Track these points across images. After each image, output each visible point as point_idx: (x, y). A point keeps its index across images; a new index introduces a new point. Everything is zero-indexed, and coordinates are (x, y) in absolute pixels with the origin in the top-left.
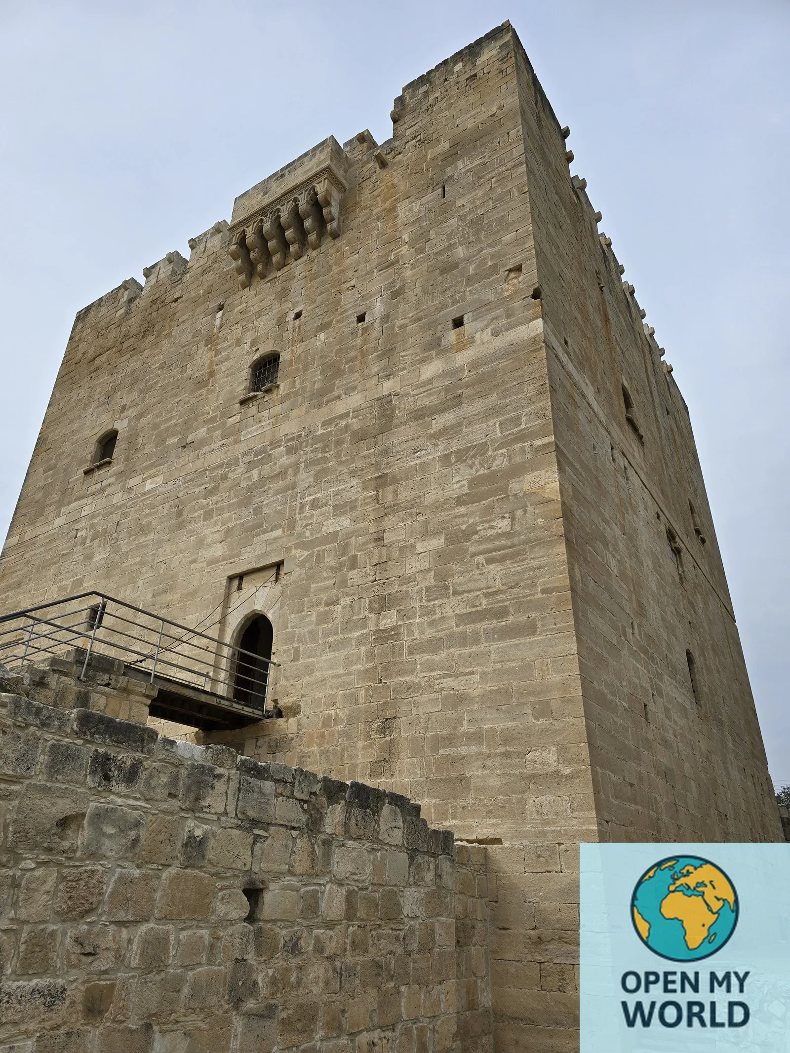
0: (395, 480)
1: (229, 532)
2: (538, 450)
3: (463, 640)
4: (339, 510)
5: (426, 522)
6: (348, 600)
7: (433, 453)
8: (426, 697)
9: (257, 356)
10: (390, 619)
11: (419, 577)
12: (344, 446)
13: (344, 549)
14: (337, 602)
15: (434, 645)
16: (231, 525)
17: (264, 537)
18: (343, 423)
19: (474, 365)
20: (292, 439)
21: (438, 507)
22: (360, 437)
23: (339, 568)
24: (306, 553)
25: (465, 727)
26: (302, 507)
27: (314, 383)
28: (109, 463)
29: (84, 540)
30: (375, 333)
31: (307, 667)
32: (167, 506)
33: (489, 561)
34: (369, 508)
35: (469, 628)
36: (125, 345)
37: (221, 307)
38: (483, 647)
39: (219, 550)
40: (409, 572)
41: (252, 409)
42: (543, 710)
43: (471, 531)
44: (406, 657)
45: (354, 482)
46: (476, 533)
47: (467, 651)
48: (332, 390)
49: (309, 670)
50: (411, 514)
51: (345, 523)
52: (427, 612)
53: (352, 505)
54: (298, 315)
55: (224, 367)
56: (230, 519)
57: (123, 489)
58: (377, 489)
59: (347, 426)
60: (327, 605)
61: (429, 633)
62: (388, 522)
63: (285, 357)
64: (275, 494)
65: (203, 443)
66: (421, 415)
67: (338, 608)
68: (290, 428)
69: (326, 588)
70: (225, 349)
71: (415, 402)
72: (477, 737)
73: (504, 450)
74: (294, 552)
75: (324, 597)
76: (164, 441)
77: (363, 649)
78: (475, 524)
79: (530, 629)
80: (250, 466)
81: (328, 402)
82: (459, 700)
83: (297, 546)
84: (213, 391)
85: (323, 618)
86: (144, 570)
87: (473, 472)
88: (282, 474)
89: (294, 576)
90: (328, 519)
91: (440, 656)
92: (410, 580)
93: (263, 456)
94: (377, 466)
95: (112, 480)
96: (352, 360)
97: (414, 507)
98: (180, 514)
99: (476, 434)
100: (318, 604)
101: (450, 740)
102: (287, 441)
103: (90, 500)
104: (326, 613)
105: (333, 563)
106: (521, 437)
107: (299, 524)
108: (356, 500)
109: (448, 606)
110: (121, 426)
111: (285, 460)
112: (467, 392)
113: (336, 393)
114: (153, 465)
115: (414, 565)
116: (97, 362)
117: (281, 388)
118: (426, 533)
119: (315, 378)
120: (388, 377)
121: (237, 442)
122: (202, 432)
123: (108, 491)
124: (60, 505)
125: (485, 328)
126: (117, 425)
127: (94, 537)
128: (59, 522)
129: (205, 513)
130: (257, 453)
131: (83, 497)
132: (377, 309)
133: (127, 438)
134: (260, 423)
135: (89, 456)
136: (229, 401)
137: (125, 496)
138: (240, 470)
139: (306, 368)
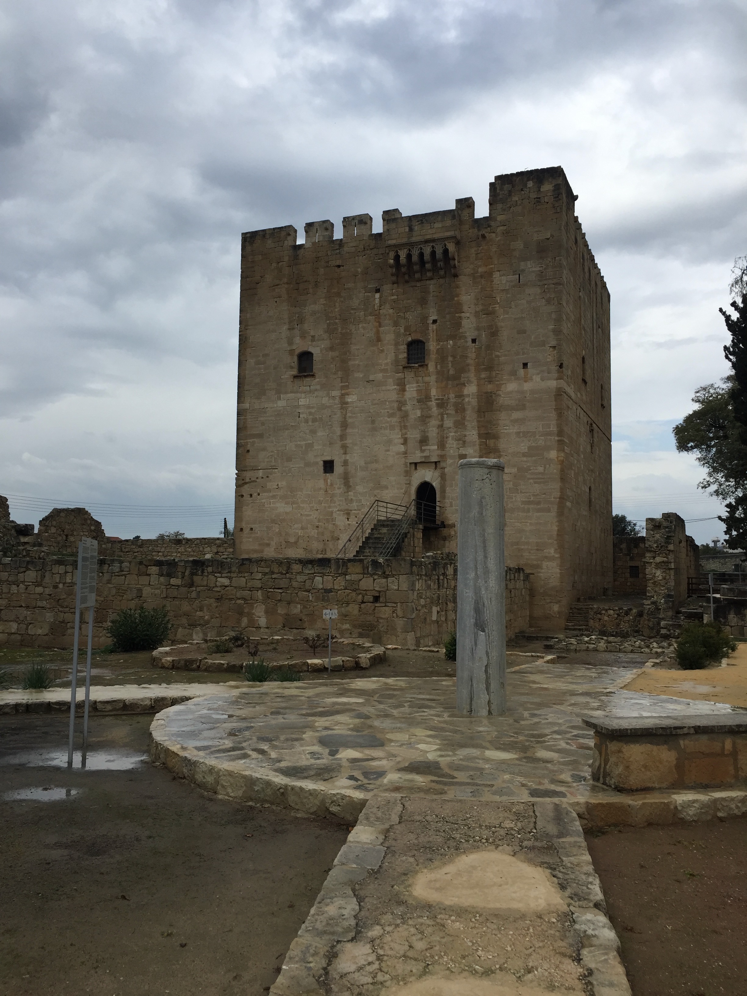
0: (495, 437)
3: (524, 510)
7: (512, 429)
8: (509, 528)
9: (410, 339)
17: (428, 448)
19: (532, 392)
28: (313, 375)
29: (307, 421)
30: (482, 353)
32: (363, 415)
33: (535, 483)
34: (482, 447)
35: (526, 507)
37: (378, 291)
38: (531, 514)
39: (401, 448)
41: (411, 374)
45: (474, 432)
46: (530, 470)
47: (525, 514)
48: (460, 379)
51: (470, 451)
53: (474, 444)
54: (435, 322)
55: (388, 337)
57: (328, 395)
58: (486, 439)
63: (428, 346)
65: (380, 383)
70: (387, 325)
72: (527, 543)
73: (543, 438)
76: (352, 373)
78: (530, 466)
79: (547, 510)
82: (520, 531)
86: (356, 448)
87: (530, 443)
89: (446, 470)
90: (461, 447)
91: (515, 515)
93: (422, 404)
94: (487, 428)
95: (318, 387)
96: (471, 365)
97: (503, 452)
98: (373, 422)
99: (532, 426)
101: (518, 543)
102: (435, 400)
103: (303, 395)
107: (447, 446)
108: (476, 441)
109: (518, 497)
110: (315, 351)
112: (528, 404)
113: (462, 381)
114: (348, 387)
117: (429, 366)
118: (509, 465)
121: (404, 390)
122: (380, 376)
123: (316, 393)
124: (279, 392)
125: (538, 374)
126: (311, 350)
127: (314, 420)
128: (281, 404)
129: (390, 426)
130: (418, 401)
131: (297, 392)
132: (483, 339)
133: (322, 361)
134: (418, 384)
135: (294, 365)
136: (395, 362)
137: (331, 401)
138: (408, 407)
139: (443, 359)
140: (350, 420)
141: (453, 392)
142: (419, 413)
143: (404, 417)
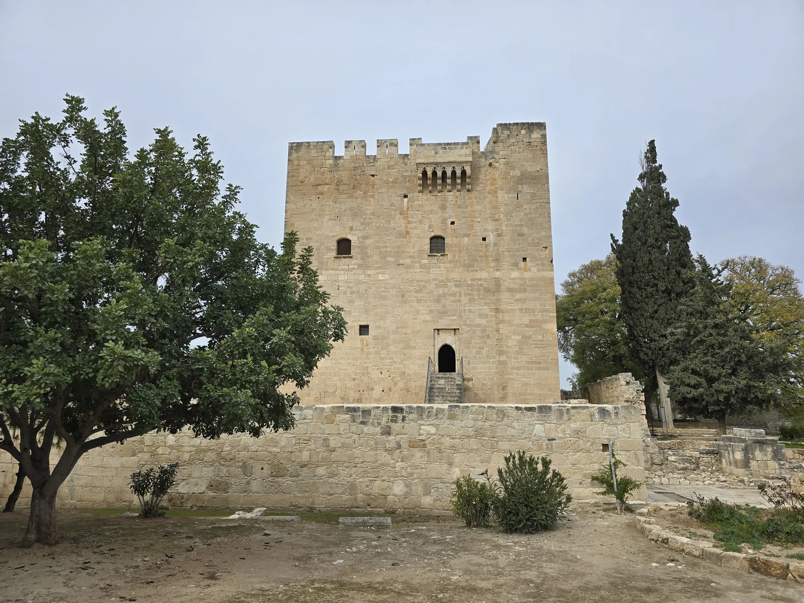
0: (503, 312)
1: (431, 311)
2: (551, 317)
3: (528, 369)
4: (481, 316)
5: (515, 330)
6: (487, 349)
7: (517, 306)
8: (516, 382)
9: (433, 234)
10: (503, 358)
11: (513, 347)
12: (481, 292)
13: (484, 331)
14: (483, 348)
15: (519, 368)
16: (432, 308)
17: (449, 318)
18: (480, 282)
19: (531, 279)
20: (457, 281)
21: (519, 325)
22: (487, 290)
23: (483, 337)
24: (468, 328)
25: (529, 391)
26: (465, 310)
27: (465, 260)
28: (351, 257)
29: (345, 293)
30: (491, 248)
31: (474, 367)
32: (394, 290)
33: (536, 347)
34: (493, 319)
35: (530, 366)
38: (534, 371)
39: (428, 318)
40: (509, 345)
41: (434, 260)
42: (550, 390)
43: (529, 337)
44: (509, 370)
45: (486, 307)
47: (529, 371)
48: (473, 267)
49: (475, 368)
50: (509, 326)
51: (483, 321)
52: (516, 358)
53: (486, 316)
54: (453, 223)
55: (415, 232)
56: (431, 306)
57: (364, 273)
58: (496, 313)
59: (481, 284)
60: (479, 348)
61: (517, 365)
62: (501, 326)
63: (447, 241)
64: (453, 301)
65: (408, 267)
66: (510, 290)
67: (484, 351)
68: (455, 275)
69: (478, 343)
70: (413, 222)
71: (509, 285)
72: (532, 394)
73: (540, 313)
74: (463, 327)
75: (478, 346)
76: (385, 257)
77: (494, 365)
78: (531, 335)
79: (548, 369)
80: (437, 286)
81: (472, 271)
82: (526, 384)
83: (464, 325)
84: (410, 242)
85: (478, 353)
87: (530, 317)
88: (454, 294)
89: (465, 335)
90: (476, 318)
91: (521, 372)
92: (509, 347)
93: (443, 284)
94: (496, 304)
96: (482, 257)
97: (510, 323)
98: (403, 296)
99: (531, 305)
100: (476, 347)
101: (525, 394)
102: (454, 281)
103: (342, 272)
104: (479, 351)
105: (480, 335)
106: (546, 311)
107: (464, 317)
108: (488, 314)
109: (523, 358)
110: (353, 239)
112: (528, 288)
113: (475, 268)
114: (380, 268)
115: (511, 343)
116: (320, 188)
118: (515, 333)
119: (465, 258)
120: (498, 270)
121: (429, 273)
122: (408, 261)
123: (354, 271)
124: (320, 269)
125: (535, 266)
126: (349, 237)
127: (352, 293)
128: (322, 278)
129: (417, 300)
130: (440, 282)
131: (337, 270)
132: (491, 238)
133: (359, 247)
134: (440, 268)
135: (333, 248)
136: (420, 251)
137: (367, 278)
138: (432, 286)
139: (460, 251)
140: (383, 294)
141: (468, 276)
142: (441, 291)
143: (429, 293)
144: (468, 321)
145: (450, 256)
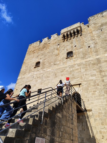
0: (104, 71)
4: (92, 76)
6: (98, 91)
9: (68, 52)
12: (91, 66)
13: (95, 82)
14: (96, 91)
17: (76, 79)
18: (89, 62)
20: (78, 64)
22: (94, 64)
23: (95, 85)
24: (86, 83)
26: (83, 75)
27: (81, 56)
28: (39, 66)
29: (35, 78)
30: (93, 49)
32: (53, 74)
34: (99, 76)
36: (40, 49)
37: (59, 45)
41: (68, 59)
45: (94, 71)
49: (92, 103)
51: (94, 78)
54: (75, 46)
55: (61, 53)
57: (43, 70)
58: (100, 73)
59: (90, 62)
60: (93, 92)
62: (104, 78)
63: (74, 52)
65: (58, 64)
67: (96, 93)
68: (77, 62)
69: (93, 89)
70: (61, 50)
71: (105, 59)
74: (83, 82)
76: (50, 63)
77: (105, 100)
81: (85, 59)
83: (84, 81)
84: (59, 56)
86: (49, 83)
88: (77, 69)
89: (84, 86)
90: (90, 77)
93: (72, 66)
94: (99, 69)
95: (40, 69)
96: (89, 53)
98: (56, 75)
103: (36, 72)
104: (94, 93)
105: (93, 85)
107: (83, 78)
108: (96, 74)
110: (41, 61)
111: (78, 67)
113: (87, 57)
114: (48, 67)
116: (34, 52)
117: (74, 56)
119: (81, 55)
120: (98, 55)
121: (66, 64)
122: (58, 62)
123: (39, 71)
124: (29, 72)
126: (40, 61)
127: (37, 78)
128: (29, 75)
129: (61, 75)
130: (71, 66)
131: (34, 71)
132: (92, 46)
133: (42, 63)
134: (71, 62)
135: (34, 65)
136: (63, 58)
137: (43, 72)
138: (68, 68)
139: (79, 54)
140: (48, 76)
141: (83, 61)
142: (71, 69)
143: (67, 71)
144: (86, 79)
145: (75, 56)
